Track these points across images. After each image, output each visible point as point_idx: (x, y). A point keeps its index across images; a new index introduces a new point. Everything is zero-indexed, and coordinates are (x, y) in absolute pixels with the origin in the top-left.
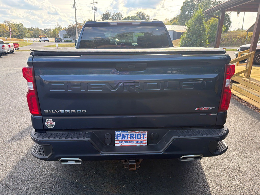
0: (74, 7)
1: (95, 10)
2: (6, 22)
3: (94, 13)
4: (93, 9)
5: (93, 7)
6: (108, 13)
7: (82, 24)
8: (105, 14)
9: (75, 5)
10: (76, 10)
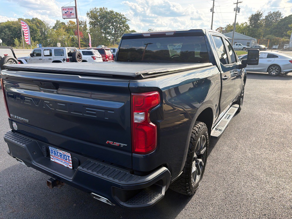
0: (212, 10)
1: (237, 12)
2: (150, 30)
3: (236, 14)
4: (235, 11)
5: (236, 8)
6: (259, 13)
7: (225, 29)
8: (254, 15)
9: (213, 7)
10: (214, 13)
